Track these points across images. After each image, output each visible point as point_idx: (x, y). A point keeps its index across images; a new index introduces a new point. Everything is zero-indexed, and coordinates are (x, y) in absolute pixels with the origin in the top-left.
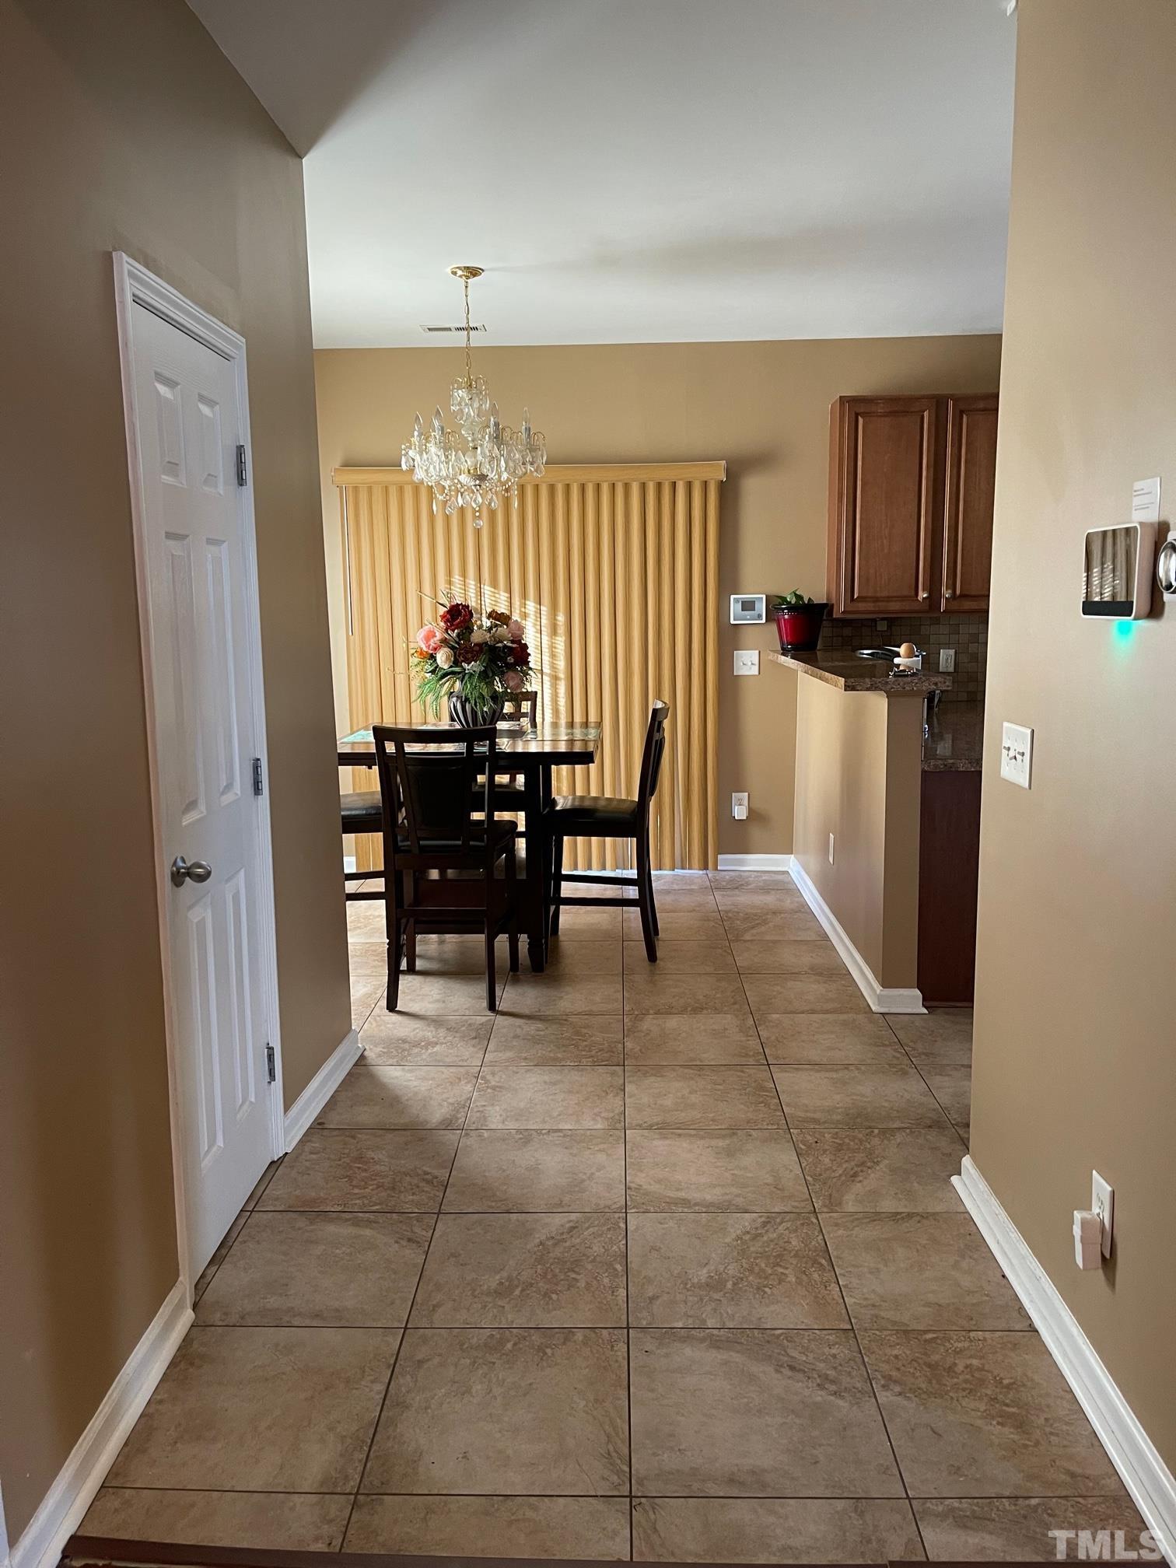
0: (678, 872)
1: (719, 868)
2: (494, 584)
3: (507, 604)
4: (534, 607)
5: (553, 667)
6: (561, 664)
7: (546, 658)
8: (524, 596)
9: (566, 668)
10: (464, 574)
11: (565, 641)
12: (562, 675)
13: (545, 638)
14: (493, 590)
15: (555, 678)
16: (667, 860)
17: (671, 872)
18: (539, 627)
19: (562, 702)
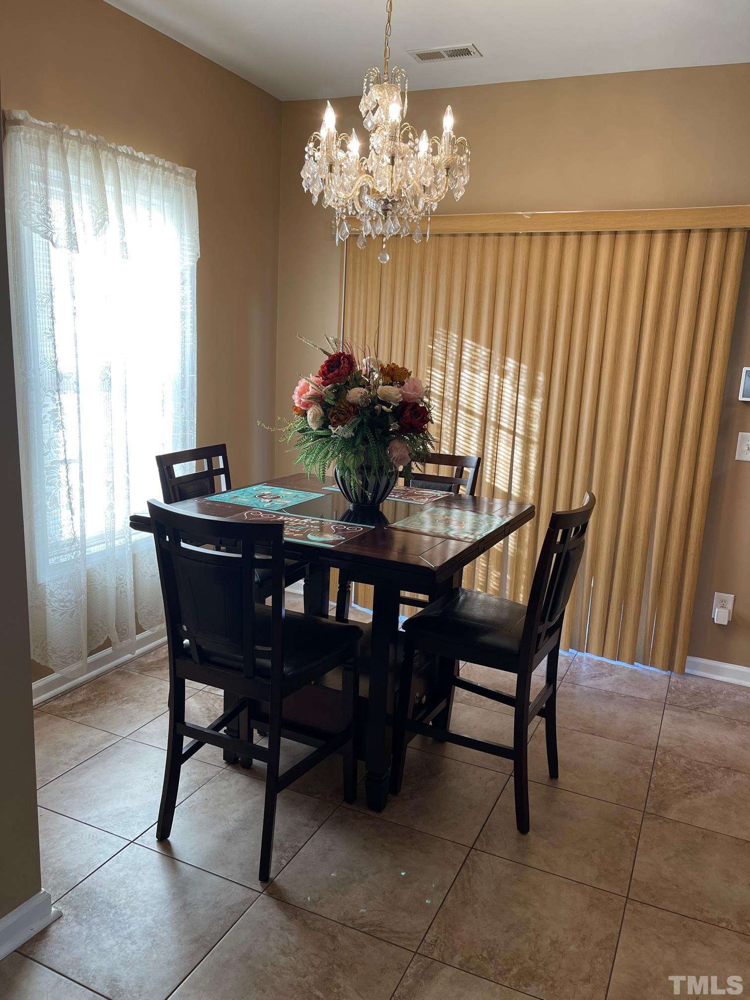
0: (639, 667)
1: (687, 670)
2: (476, 339)
3: (486, 359)
4: (514, 364)
5: (528, 429)
6: (536, 427)
7: (520, 419)
8: (505, 353)
9: (541, 430)
10: (447, 327)
11: (543, 402)
12: (535, 439)
13: (522, 399)
14: (474, 344)
15: (527, 442)
16: (627, 651)
17: (630, 666)
18: (516, 386)
19: (533, 466)
